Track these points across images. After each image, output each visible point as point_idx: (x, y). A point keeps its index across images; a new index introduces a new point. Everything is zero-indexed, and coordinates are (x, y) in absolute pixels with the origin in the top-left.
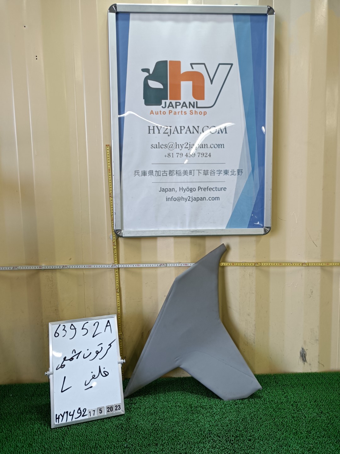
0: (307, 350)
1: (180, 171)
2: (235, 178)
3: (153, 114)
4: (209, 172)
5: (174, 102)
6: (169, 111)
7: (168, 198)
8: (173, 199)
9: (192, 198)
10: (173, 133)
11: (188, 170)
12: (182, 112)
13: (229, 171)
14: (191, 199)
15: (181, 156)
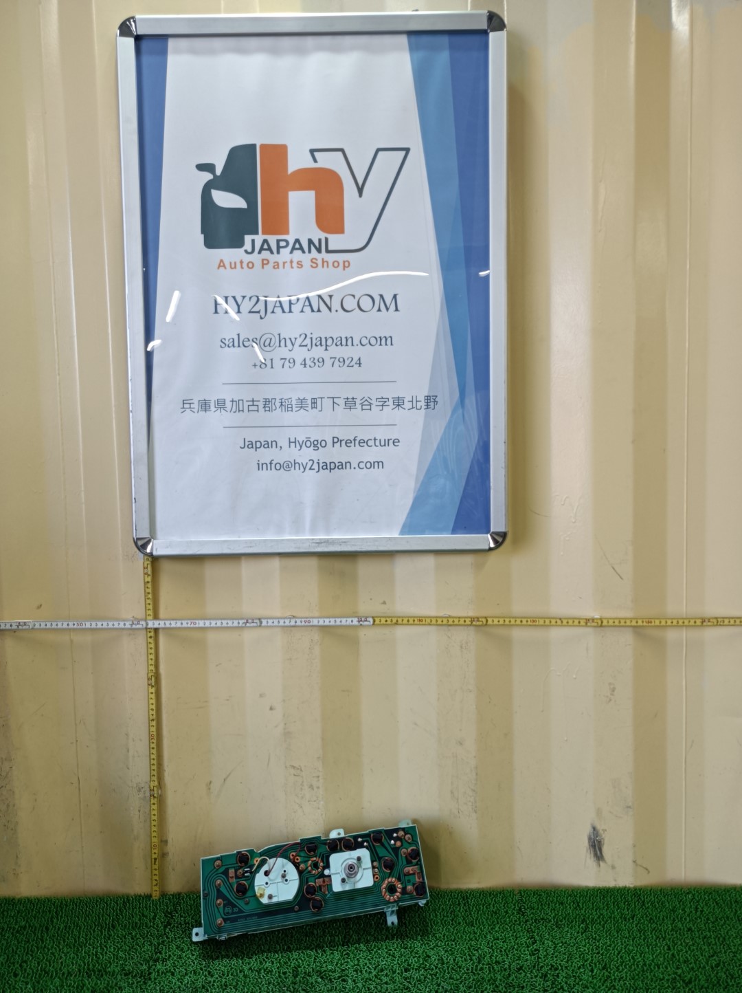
0: (604, 830)
1: (290, 400)
2: (419, 416)
3: (223, 268)
4: (358, 402)
5: (272, 240)
6: (263, 260)
7: (262, 464)
8: (273, 466)
9: (318, 463)
10: (273, 312)
11: (309, 397)
12: (291, 262)
13: (406, 400)
14: (315, 466)
15: (292, 365)
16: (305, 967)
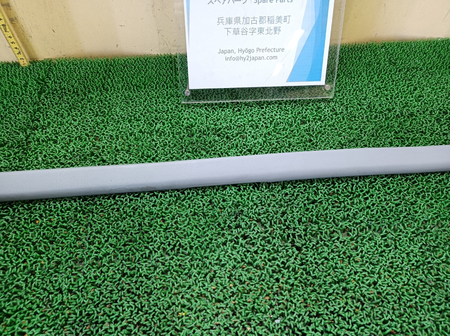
16: (198, 126)
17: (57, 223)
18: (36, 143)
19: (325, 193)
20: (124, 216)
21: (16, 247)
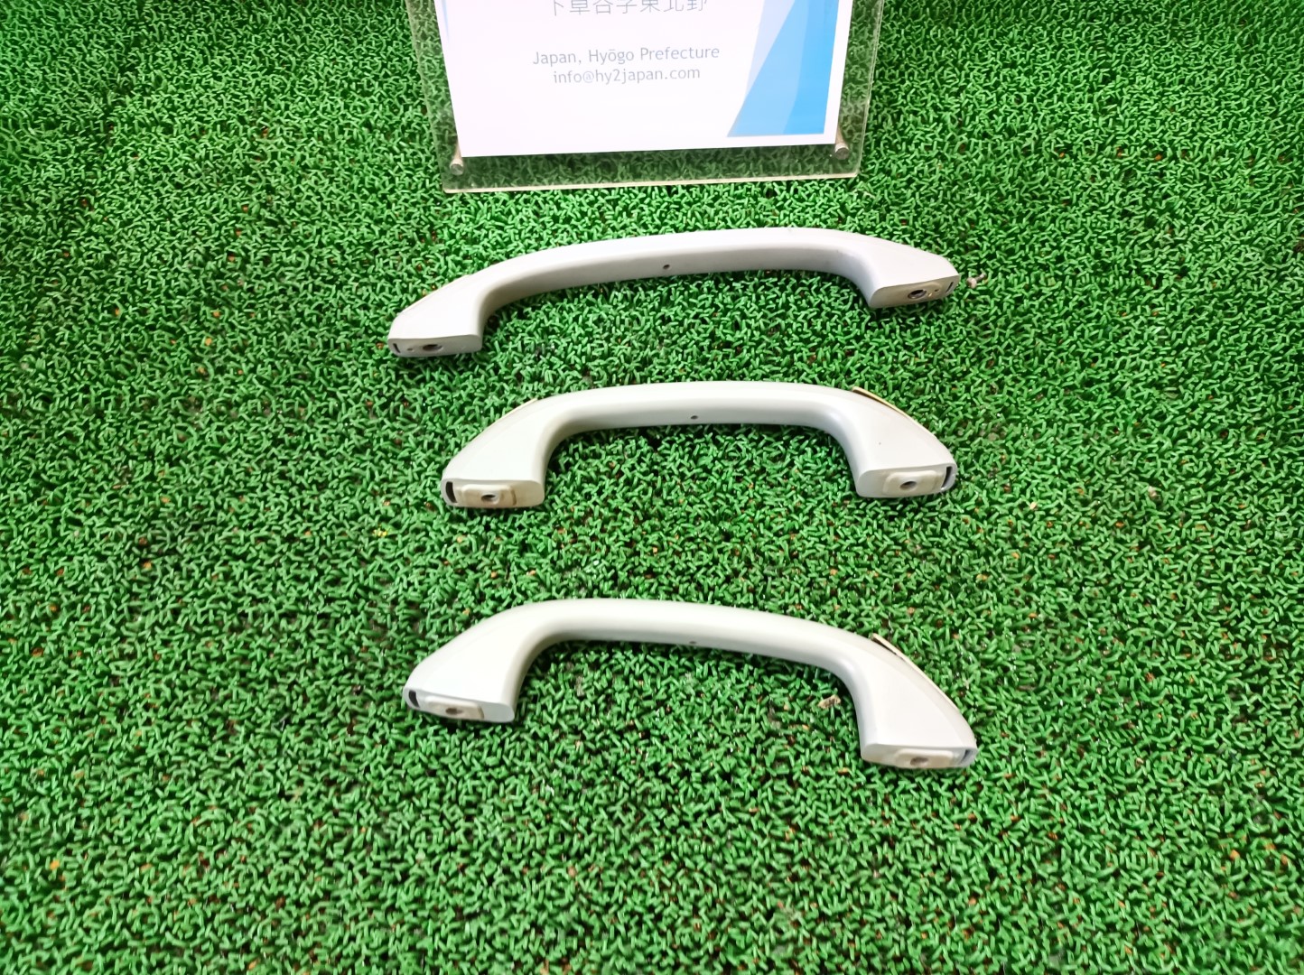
17: (156, 319)
18: (126, 128)
19: (758, 328)
20: (297, 321)
21: (70, 357)
